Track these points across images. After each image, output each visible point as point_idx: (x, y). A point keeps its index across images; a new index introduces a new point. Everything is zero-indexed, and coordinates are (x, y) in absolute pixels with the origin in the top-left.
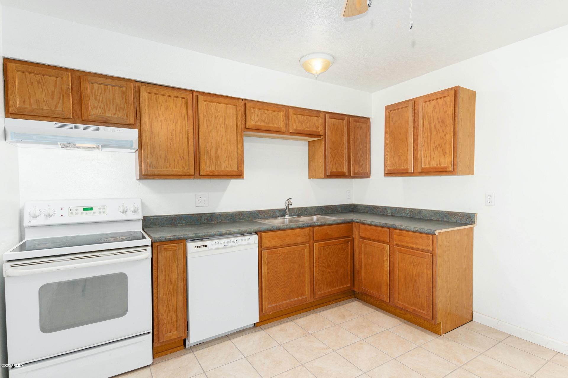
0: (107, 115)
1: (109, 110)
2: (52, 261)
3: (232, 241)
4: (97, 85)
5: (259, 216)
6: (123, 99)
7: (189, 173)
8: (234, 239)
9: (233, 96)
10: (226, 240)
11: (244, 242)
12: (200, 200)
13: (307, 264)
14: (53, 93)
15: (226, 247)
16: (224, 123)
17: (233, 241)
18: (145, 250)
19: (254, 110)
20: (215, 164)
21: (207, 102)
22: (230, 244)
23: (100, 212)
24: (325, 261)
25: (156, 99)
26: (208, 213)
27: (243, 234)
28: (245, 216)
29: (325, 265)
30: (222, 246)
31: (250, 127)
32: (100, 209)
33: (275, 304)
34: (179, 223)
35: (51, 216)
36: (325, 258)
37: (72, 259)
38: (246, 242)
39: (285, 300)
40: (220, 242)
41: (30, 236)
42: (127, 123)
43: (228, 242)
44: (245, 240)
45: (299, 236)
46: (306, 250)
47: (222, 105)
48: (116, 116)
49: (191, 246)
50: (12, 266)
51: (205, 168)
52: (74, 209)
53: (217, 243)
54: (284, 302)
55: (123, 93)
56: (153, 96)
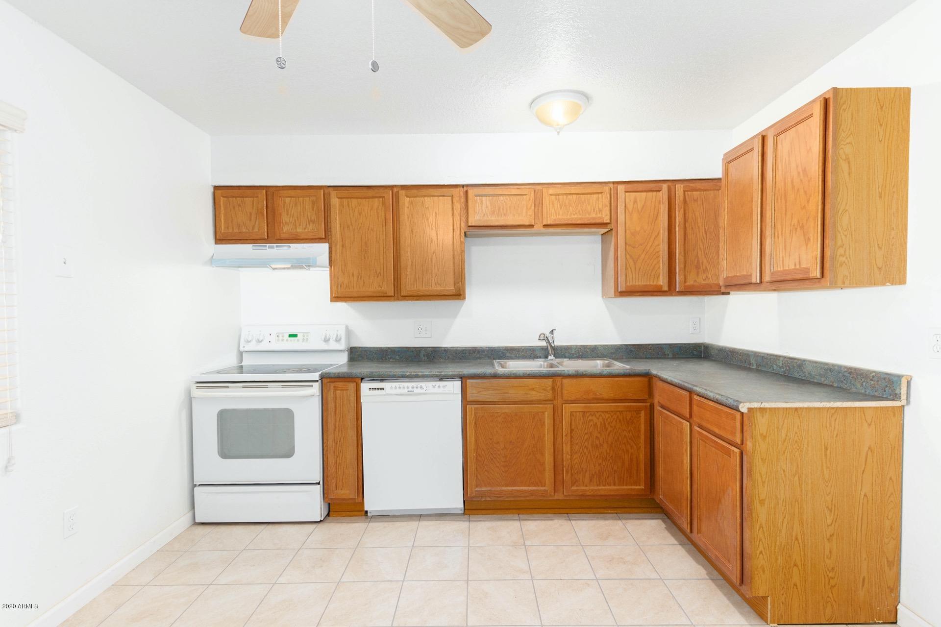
0: (298, 231)
1: (300, 225)
2: (227, 387)
3: (419, 386)
4: (289, 199)
5: (507, 355)
6: (313, 210)
7: (386, 293)
8: (423, 384)
9: (446, 183)
10: (411, 384)
11: (436, 390)
12: (420, 329)
13: (548, 438)
14: (251, 214)
15: (411, 393)
16: (434, 223)
17: (421, 387)
18: (311, 386)
19: (480, 199)
20: (421, 281)
21: (411, 198)
22: (416, 391)
23: (304, 339)
24: (586, 437)
25: (348, 204)
26: (430, 347)
27: (441, 378)
28: (484, 354)
29: (586, 444)
30: (405, 391)
31: (473, 224)
32: (304, 336)
33: (489, 488)
34: (391, 358)
35: (261, 341)
36: (586, 431)
37: (244, 387)
38: (441, 390)
39: (507, 485)
40: (402, 386)
41: (247, 362)
42: (316, 237)
43: (413, 387)
44: (439, 387)
45: (533, 389)
46: (546, 413)
47: (432, 198)
48: (306, 230)
49: (365, 387)
50: (198, 388)
51: (408, 285)
52: (280, 336)
53: (398, 386)
54: (504, 488)
55: (313, 203)
56: (345, 201)
